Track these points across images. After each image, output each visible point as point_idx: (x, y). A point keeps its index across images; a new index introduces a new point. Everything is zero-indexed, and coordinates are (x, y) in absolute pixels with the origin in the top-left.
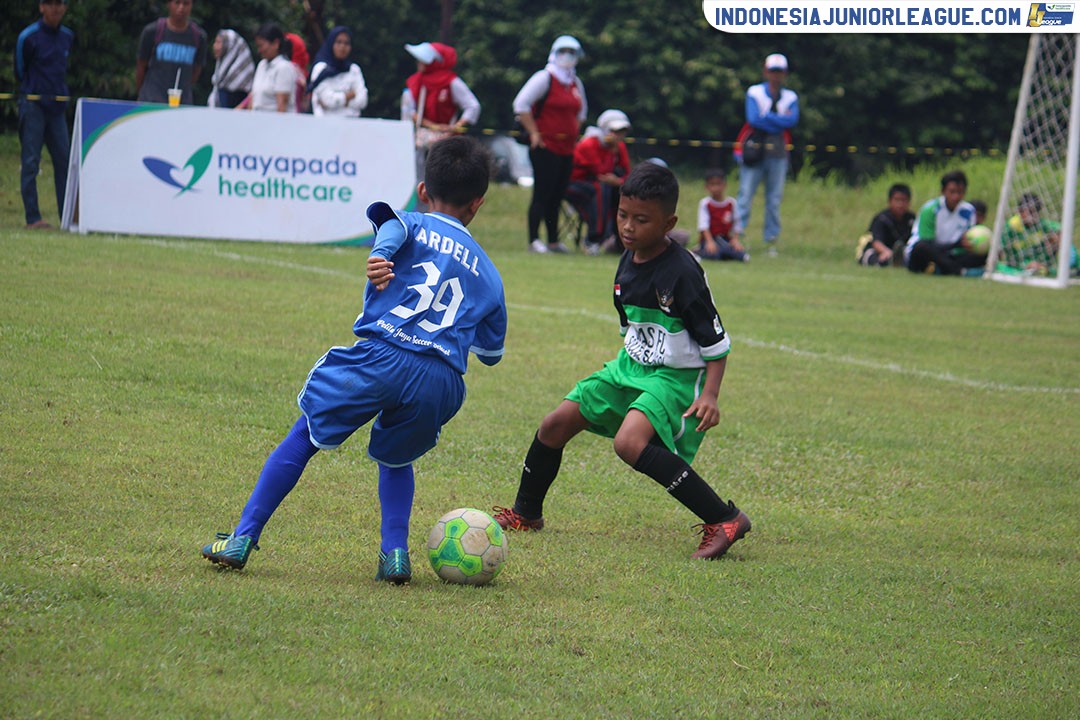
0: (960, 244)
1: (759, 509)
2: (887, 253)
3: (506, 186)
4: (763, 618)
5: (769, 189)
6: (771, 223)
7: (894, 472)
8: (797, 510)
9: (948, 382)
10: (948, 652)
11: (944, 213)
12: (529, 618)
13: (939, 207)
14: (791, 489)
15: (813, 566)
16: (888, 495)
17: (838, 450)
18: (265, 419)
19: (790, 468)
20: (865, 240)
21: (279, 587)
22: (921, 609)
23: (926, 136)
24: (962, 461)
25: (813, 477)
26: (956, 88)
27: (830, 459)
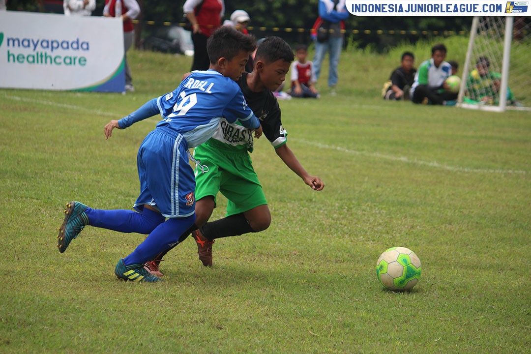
0: (442, 87)
1: (325, 243)
2: (400, 93)
3: (177, 56)
4: (327, 306)
5: (332, 56)
6: (333, 76)
7: (404, 220)
8: (347, 243)
9: (435, 167)
10: (435, 325)
11: (433, 68)
12: (190, 308)
13: (430, 65)
14: (343, 231)
15: (356, 275)
16: (400, 233)
17: (371, 207)
18: (35, 194)
19: (343, 218)
20: (387, 85)
21: (43, 292)
22: (419, 300)
23: (423, 24)
24: (443, 213)
25: (356, 224)
27: (366, 213)
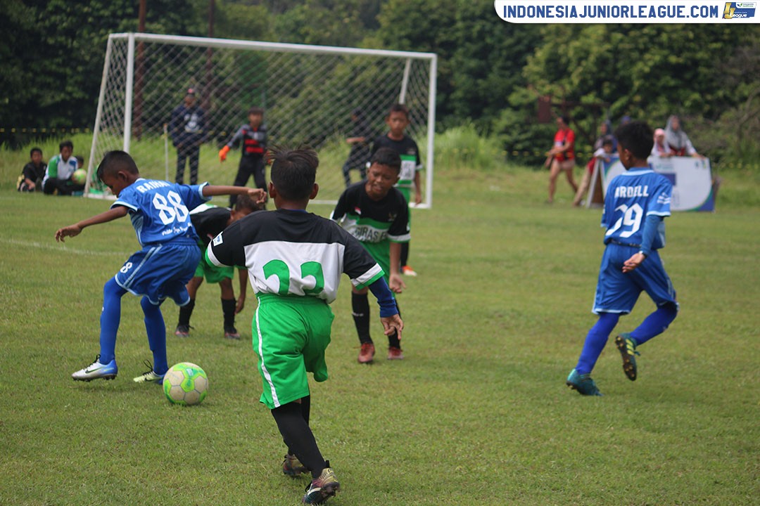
0: (71, 179)
2: (32, 185)
7: (37, 300)
9: (64, 251)
10: (65, 393)
11: (61, 163)
13: (59, 160)
16: (33, 312)
20: (20, 178)
23: (53, 123)
24: (72, 293)
26: (68, 98)
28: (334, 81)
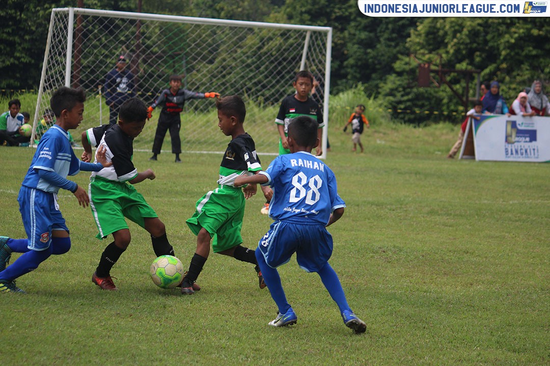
0: (18, 132)
10: (10, 315)
11: (10, 118)
13: (8, 116)
23: (3, 84)
26: (17, 62)
28: (245, 50)
